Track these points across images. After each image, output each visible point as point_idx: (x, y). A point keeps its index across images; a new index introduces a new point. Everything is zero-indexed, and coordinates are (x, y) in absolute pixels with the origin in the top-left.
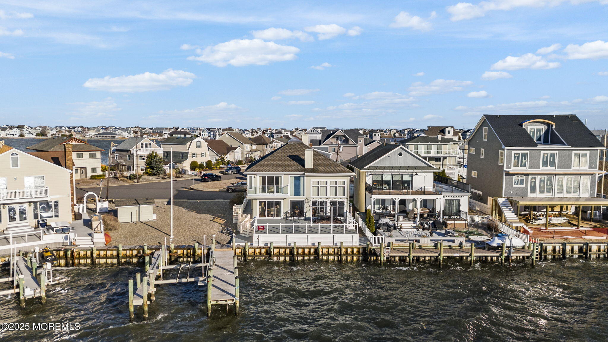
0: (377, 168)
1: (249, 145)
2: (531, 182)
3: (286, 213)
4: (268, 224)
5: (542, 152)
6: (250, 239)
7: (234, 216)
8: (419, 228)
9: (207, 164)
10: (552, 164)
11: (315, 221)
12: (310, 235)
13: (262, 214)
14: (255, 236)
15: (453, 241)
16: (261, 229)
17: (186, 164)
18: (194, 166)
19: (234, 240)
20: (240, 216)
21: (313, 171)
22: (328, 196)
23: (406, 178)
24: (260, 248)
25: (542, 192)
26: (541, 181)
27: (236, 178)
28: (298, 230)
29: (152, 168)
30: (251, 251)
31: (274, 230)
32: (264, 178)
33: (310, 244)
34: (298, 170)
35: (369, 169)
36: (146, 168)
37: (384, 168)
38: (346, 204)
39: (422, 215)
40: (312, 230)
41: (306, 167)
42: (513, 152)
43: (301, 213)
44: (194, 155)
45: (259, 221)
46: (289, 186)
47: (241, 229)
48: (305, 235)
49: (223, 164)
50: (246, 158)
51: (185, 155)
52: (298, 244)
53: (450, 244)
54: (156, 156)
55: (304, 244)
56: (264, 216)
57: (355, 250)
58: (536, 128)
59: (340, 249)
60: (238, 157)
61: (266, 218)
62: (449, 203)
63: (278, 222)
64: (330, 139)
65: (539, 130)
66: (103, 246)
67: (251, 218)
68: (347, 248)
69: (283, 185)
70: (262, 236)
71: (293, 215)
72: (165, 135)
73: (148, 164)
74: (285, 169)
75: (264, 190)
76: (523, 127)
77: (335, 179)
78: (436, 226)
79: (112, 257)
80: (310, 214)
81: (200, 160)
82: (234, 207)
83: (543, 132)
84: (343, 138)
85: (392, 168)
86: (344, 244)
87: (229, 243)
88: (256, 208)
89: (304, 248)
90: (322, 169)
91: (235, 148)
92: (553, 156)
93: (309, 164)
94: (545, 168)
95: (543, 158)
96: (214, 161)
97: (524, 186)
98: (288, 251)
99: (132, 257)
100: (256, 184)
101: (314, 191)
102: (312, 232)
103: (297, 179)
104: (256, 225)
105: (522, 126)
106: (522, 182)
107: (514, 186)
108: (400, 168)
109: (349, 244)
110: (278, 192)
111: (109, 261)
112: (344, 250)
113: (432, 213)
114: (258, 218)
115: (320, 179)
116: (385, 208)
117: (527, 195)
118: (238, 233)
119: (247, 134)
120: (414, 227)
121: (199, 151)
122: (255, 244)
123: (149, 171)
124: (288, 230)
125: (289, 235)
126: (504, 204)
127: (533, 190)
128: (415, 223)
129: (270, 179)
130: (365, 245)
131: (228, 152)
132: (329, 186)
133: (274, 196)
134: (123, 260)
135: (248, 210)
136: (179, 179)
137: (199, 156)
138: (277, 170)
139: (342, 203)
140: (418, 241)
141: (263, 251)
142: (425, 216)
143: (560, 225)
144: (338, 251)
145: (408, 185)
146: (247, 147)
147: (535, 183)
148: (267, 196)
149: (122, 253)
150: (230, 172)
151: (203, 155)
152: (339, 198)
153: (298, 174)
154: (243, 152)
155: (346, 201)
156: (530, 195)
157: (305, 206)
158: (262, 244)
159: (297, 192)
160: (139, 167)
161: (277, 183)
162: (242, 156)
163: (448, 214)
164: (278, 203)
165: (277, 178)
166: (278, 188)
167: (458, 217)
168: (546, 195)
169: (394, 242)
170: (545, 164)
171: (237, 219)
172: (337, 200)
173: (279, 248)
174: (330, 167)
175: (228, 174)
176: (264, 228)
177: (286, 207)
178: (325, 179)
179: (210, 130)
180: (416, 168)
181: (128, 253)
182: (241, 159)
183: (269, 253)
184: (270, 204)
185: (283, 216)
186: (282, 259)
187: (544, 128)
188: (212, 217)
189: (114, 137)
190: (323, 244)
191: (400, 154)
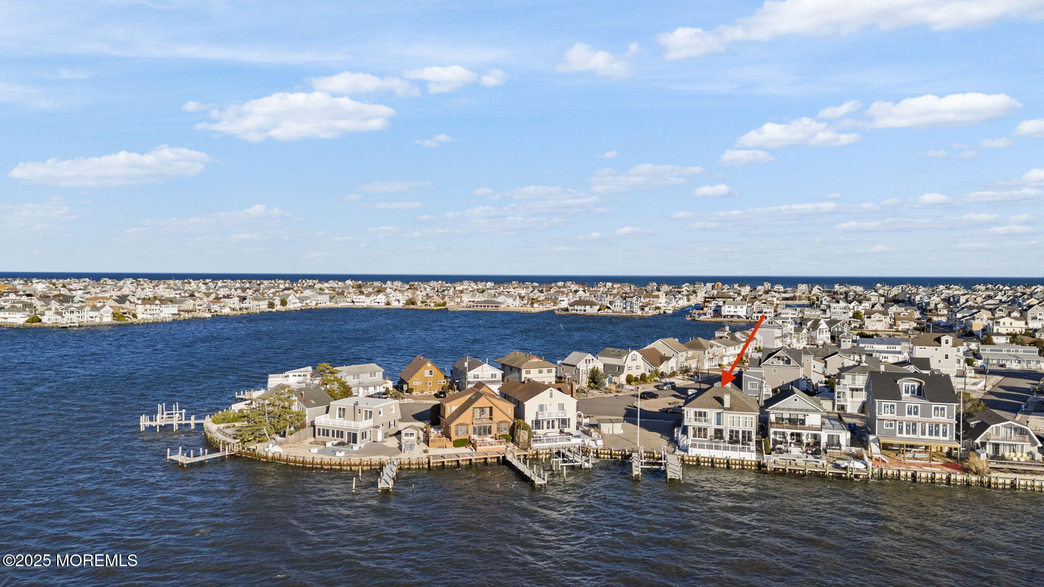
0: (778, 409)
1: (684, 354)
2: (899, 426)
3: (711, 436)
4: (698, 443)
5: (907, 405)
6: (686, 451)
7: (675, 436)
8: (804, 453)
9: (641, 377)
10: (916, 413)
11: (730, 443)
12: (724, 451)
13: (694, 436)
14: (690, 449)
15: (818, 462)
16: (694, 446)
17: (623, 378)
18: (630, 380)
19: (677, 450)
20: (680, 436)
21: (729, 409)
22: (741, 427)
23: (800, 417)
24: (693, 457)
25: (908, 433)
26: (907, 425)
27: (673, 396)
28: (717, 448)
29: (596, 383)
30: (687, 458)
31: (702, 447)
32: (696, 412)
33: (724, 457)
34: (719, 408)
35: (772, 409)
36: (589, 382)
37: (783, 409)
38: (753, 433)
39: (808, 445)
40: (726, 449)
41: (725, 406)
42: (883, 403)
43: (721, 438)
44: (629, 368)
45: (692, 440)
46: (713, 419)
47: (681, 444)
48: (721, 451)
49: (657, 375)
50: (681, 368)
51: (621, 369)
52: (716, 456)
53: (817, 463)
54: (597, 371)
55: (720, 457)
56: (696, 437)
57: (753, 463)
58: (910, 384)
59: (743, 461)
60: (672, 368)
61: (697, 439)
62: (831, 437)
63: (704, 441)
64: (771, 359)
65: (914, 386)
66: (602, 447)
67: (687, 437)
68: (748, 461)
69: (708, 417)
70: (694, 449)
71: (716, 438)
72: (562, 302)
73: (591, 378)
74: (710, 407)
75: (696, 420)
76: (898, 383)
77: (745, 416)
78: (816, 453)
79: (607, 454)
80: (727, 438)
81: (636, 373)
82: (676, 430)
83: (916, 388)
84: (785, 359)
85: (789, 409)
86: (746, 459)
87: (674, 452)
88: (691, 432)
89: (720, 459)
90: (736, 408)
91: (668, 359)
92: (917, 407)
93: (727, 404)
94: (910, 416)
95: (908, 408)
96: (648, 374)
97: (893, 428)
98: (710, 460)
99: (618, 455)
100: (690, 415)
101: (730, 423)
102: (726, 450)
103: (719, 414)
104: (690, 443)
105: (896, 381)
106: (891, 425)
107: (885, 427)
108: (795, 410)
109: (750, 459)
110: (705, 421)
111: (606, 456)
112: (745, 463)
113: (817, 443)
114: (692, 438)
115: (735, 416)
116: (785, 438)
117: (896, 435)
118: (679, 447)
119: (680, 299)
120: (801, 452)
121: (634, 364)
122: (690, 454)
123: (592, 385)
124: (710, 447)
125: (711, 450)
126: (873, 441)
127: (901, 431)
128: (802, 448)
129: (700, 414)
130: (759, 460)
131: (661, 364)
132: (741, 420)
133: (703, 425)
134: (614, 456)
135: (685, 431)
136: (620, 394)
137: (634, 369)
138: (705, 407)
139: (749, 433)
140: (794, 460)
141: (695, 459)
142: (811, 444)
143: (922, 459)
144: (742, 463)
145: (803, 422)
146: (682, 356)
147: (902, 426)
148: (698, 424)
149: (613, 452)
150: (665, 388)
151: (638, 368)
152: (747, 429)
153: (719, 411)
154: (677, 362)
155: (753, 431)
156: (898, 435)
157: (724, 432)
158: (694, 455)
159: (719, 423)
160: (584, 381)
161: (705, 415)
162: (677, 366)
163: (830, 444)
164: (705, 429)
165: (705, 413)
166: (705, 419)
167: (838, 448)
168: (911, 436)
169: (778, 460)
170: (910, 413)
171: (678, 437)
172: (747, 430)
173: (705, 458)
174: (742, 407)
175: (663, 390)
176: (695, 445)
177: (711, 433)
178: (738, 416)
179: (625, 299)
180: (807, 410)
181: (617, 452)
182: (675, 370)
183: (698, 460)
184: (700, 429)
185: (709, 438)
186: (706, 464)
187: (917, 385)
188: (660, 435)
189: (498, 306)
190: (732, 458)
191: (796, 400)
